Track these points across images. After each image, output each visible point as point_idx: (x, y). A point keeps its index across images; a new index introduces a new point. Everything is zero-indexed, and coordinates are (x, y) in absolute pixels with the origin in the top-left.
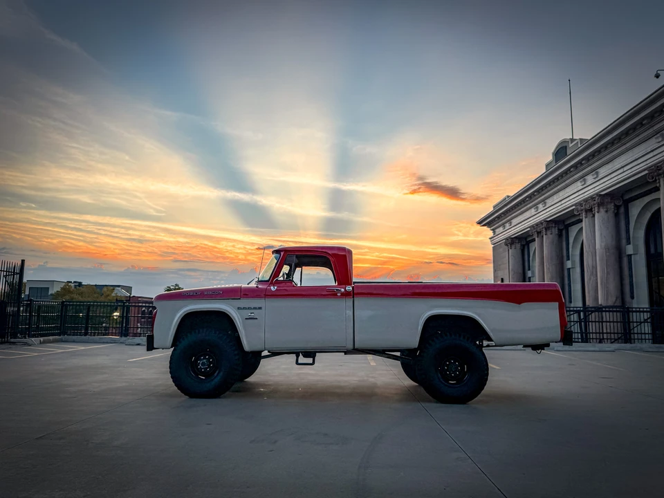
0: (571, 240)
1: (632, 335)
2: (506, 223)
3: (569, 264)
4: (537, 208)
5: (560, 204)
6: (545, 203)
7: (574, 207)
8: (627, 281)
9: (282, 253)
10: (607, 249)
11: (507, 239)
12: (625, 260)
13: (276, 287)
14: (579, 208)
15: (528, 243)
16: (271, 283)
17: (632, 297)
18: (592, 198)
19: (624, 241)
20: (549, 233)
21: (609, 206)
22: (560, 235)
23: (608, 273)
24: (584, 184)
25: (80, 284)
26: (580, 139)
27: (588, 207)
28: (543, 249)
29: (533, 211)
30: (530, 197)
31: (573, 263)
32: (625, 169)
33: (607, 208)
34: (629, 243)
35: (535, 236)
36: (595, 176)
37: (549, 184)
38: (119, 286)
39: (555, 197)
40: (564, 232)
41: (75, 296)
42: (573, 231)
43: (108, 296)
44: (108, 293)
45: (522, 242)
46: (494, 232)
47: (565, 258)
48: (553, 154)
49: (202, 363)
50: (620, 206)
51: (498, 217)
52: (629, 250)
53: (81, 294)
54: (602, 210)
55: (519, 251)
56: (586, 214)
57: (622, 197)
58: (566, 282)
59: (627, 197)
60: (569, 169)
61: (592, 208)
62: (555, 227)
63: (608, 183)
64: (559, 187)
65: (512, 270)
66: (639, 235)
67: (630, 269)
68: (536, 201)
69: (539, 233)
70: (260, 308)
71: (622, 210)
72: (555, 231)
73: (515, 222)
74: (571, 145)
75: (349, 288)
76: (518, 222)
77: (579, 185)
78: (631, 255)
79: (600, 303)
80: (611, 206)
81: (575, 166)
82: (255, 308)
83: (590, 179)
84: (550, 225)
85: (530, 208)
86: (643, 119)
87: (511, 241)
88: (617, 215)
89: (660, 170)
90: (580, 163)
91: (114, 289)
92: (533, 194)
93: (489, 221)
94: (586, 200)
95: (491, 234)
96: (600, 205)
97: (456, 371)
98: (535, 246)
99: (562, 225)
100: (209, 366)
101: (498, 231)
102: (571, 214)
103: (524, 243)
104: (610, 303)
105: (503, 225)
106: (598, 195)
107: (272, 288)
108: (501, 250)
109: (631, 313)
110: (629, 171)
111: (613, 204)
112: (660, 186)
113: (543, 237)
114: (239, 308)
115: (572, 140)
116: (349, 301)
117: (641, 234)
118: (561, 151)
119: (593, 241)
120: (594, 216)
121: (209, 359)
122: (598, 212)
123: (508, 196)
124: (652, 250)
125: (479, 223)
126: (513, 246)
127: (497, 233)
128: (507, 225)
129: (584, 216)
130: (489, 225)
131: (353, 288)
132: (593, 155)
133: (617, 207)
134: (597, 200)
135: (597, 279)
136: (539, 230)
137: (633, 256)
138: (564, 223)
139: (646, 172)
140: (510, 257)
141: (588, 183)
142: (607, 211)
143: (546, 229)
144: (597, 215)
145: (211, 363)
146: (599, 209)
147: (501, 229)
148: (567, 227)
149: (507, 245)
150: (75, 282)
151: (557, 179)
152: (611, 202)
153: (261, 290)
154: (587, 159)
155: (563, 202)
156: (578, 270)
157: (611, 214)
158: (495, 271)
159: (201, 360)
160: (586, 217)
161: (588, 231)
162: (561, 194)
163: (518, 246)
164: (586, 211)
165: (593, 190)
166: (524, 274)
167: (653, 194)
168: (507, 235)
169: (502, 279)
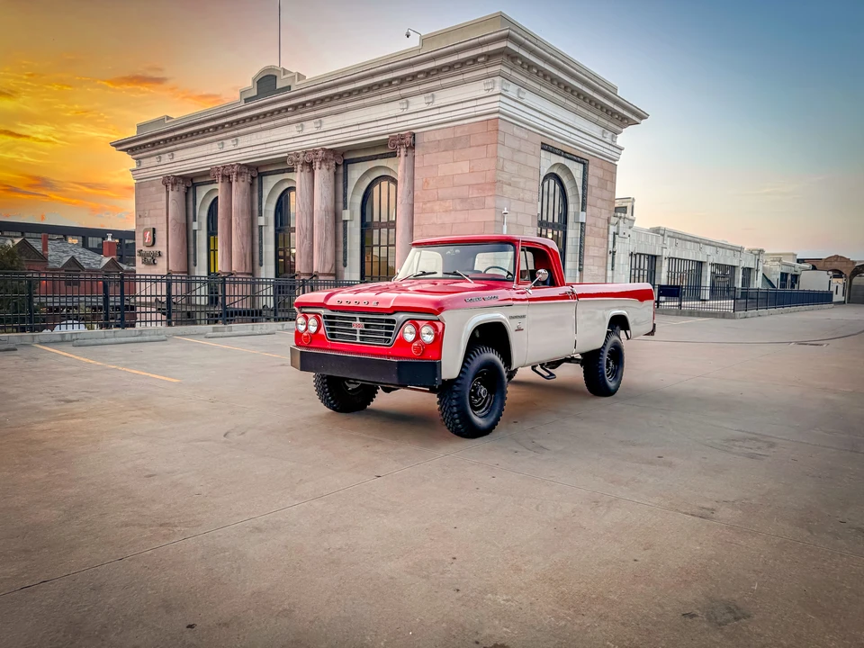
0: (266, 193)
2: (164, 153)
3: (261, 221)
4: (223, 144)
5: (264, 146)
6: (237, 141)
7: (287, 155)
8: (341, 249)
10: (326, 211)
11: (166, 176)
12: (341, 225)
14: (295, 158)
15: (195, 186)
17: (345, 265)
18: (314, 150)
19: (341, 205)
20: (240, 179)
21: (331, 164)
22: (252, 185)
23: (326, 238)
24: (302, 130)
26: (298, 74)
27: (307, 159)
29: (215, 147)
30: (217, 128)
31: (266, 220)
33: (329, 166)
34: (345, 207)
35: (217, 179)
36: (318, 125)
39: (254, 136)
40: (257, 181)
42: (271, 181)
45: (187, 185)
46: (139, 163)
47: (257, 213)
48: (254, 80)
50: (341, 165)
52: (346, 215)
54: (323, 166)
55: (182, 195)
56: (303, 167)
57: (343, 156)
58: (257, 241)
59: (348, 157)
61: (312, 162)
62: (248, 173)
64: (263, 126)
65: (173, 219)
66: (356, 201)
67: (345, 236)
68: (224, 135)
69: (224, 176)
70: (524, 316)
71: (341, 170)
72: (248, 178)
73: (179, 155)
74: (282, 77)
76: (187, 157)
77: (294, 130)
78: (347, 221)
79: (315, 270)
80: (333, 163)
81: (295, 107)
83: (311, 127)
84: (244, 170)
85: (212, 143)
86: (395, 78)
87: (173, 180)
88: (336, 174)
89: (402, 139)
90: (303, 104)
92: (222, 125)
93: (133, 147)
94: (305, 151)
95: (134, 165)
96: (324, 160)
99: (255, 173)
101: (145, 163)
102: (272, 162)
104: (326, 271)
105: (158, 156)
106: (323, 149)
108: (153, 189)
110: (366, 132)
112: (399, 154)
113: (231, 183)
115: (285, 71)
117: (359, 200)
118: (266, 81)
119: (309, 201)
120: (312, 172)
122: (319, 168)
123: (168, 118)
124: (368, 220)
125: (117, 145)
126: (175, 188)
127: (143, 165)
128: (165, 157)
129: (299, 168)
130: (132, 151)
133: (338, 166)
134: (321, 153)
135: (311, 244)
136: (226, 173)
137: (348, 223)
138: (257, 170)
139: (387, 137)
140: (169, 201)
141: (305, 132)
142: (328, 169)
143: (237, 175)
144: (317, 172)
146: (320, 165)
147: (153, 161)
148: (263, 175)
149: (164, 183)
152: (333, 160)
154: (314, 103)
155: (268, 146)
156: (272, 228)
157: (332, 171)
158: (139, 216)
160: (302, 171)
161: (303, 187)
162: (264, 134)
163: (183, 188)
164: (305, 164)
165: (315, 141)
166: (187, 226)
167: (378, 160)
168: (166, 170)
169: (154, 229)
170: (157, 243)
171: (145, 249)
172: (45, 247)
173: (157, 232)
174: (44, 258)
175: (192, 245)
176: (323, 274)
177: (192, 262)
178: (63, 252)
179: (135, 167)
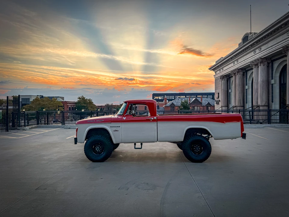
0: (248, 77)
1: (271, 121)
2: (221, 69)
3: (247, 87)
4: (234, 63)
5: (244, 62)
6: (238, 61)
7: (250, 63)
8: (271, 95)
9: (127, 103)
10: (263, 81)
11: (221, 76)
12: (270, 86)
13: (125, 118)
14: (252, 64)
15: (230, 78)
16: (123, 116)
17: (273, 102)
18: (258, 59)
19: (270, 78)
20: (239, 74)
22: (243, 75)
23: (263, 92)
24: (255, 53)
25: (42, 97)
26: (254, 33)
27: (256, 63)
28: (236, 81)
29: (232, 64)
30: (231, 58)
31: (249, 87)
32: (273, 47)
33: (264, 64)
34: (272, 79)
35: (233, 75)
36: (260, 50)
37: (240, 53)
38: (58, 97)
39: (242, 58)
40: (245, 74)
41: (41, 102)
42: (249, 73)
43: (55, 101)
44: (54, 100)
45: (227, 78)
46: (216, 73)
47: (245, 85)
48: (242, 39)
49: (97, 149)
50: (270, 63)
51: (218, 67)
52: (273, 82)
53: (43, 101)
54: (262, 65)
55: (226, 81)
56: (255, 66)
57: (271, 59)
58: (245, 95)
59: (273, 59)
60: (248, 47)
61: (258, 64)
62: (241, 71)
63: (265, 53)
64: (244, 54)
65: (223, 89)
66: (277, 75)
67: (272, 90)
68: (234, 60)
69: (234, 74)
70: (119, 127)
71: (270, 65)
72: (241, 73)
73: (225, 69)
74: (250, 36)
75: (155, 118)
76: (226, 69)
77: (252, 54)
78: (273, 84)
79: (259, 104)
80: (266, 63)
81: (251, 45)
82: (117, 127)
83: (257, 51)
85: (231, 63)
86: (282, 25)
87: (223, 77)
88: (268, 67)
89: (288, 48)
90: (253, 44)
91: (56, 99)
92: (232, 57)
93: (213, 68)
94: (255, 60)
96: (261, 62)
97: (198, 150)
98: (233, 79)
99: (244, 71)
100: (100, 150)
101: (217, 72)
102: (248, 66)
103: (228, 78)
104: (263, 104)
105: (220, 70)
106: (261, 58)
107: (124, 118)
108: (218, 81)
109: (271, 112)
110: (275, 48)
111: (266, 62)
112: (287, 55)
113: (236, 75)
114: (111, 127)
115: (251, 33)
116: (155, 123)
117: (278, 75)
118: (245, 39)
119: (257, 78)
120: (258, 67)
121: (100, 147)
122: (260, 66)
123: (222, 58)
124: (282, 82)
125: (210, 69)
126: (224, 79)
127: (217, 74)
128: (221, 70)
129: (254, 67)
130: (213, 70)
131: (157, 117)
132: (259, 40)
133: (268, 63)
134: (260, 60)
135: (258, 94)
137: (274, 85)
138: (245, 69)
139: (282, 49)
140: (222, 84)
141: (256, 53)
142: (264, 65)
143: (237, 72)
144: (259, 67)
145: (100, 148)
146: (260, 64)
147: (219, 72)
148: (247, 71)
149: (221, 78)
150: (40, 96)
151: (243, 50)
152: (266, 61)
153: (120, 119)
154: (257, 42)
155: (245, 61)
156: (250, 90)
157: (266, 66)
158: (216, 89)
159: (97, 147)
160: (255, 68)
161: (256, 73)
162: (245, 57)
163: (226, 79)
164: (255, 65)
165: (258, 56)
166: (228, 91)
167: (284, 58)
168: (221, 74)
169: (218, 93)
170: (219, 97)
171: (217, 99)
172: (202, 100)
173: (219, 94)
174: (201, 103)
175: (229, 97)
176: (262, 106)
177: (229, 103)
178: (207, 101)
179: (215, 74)
